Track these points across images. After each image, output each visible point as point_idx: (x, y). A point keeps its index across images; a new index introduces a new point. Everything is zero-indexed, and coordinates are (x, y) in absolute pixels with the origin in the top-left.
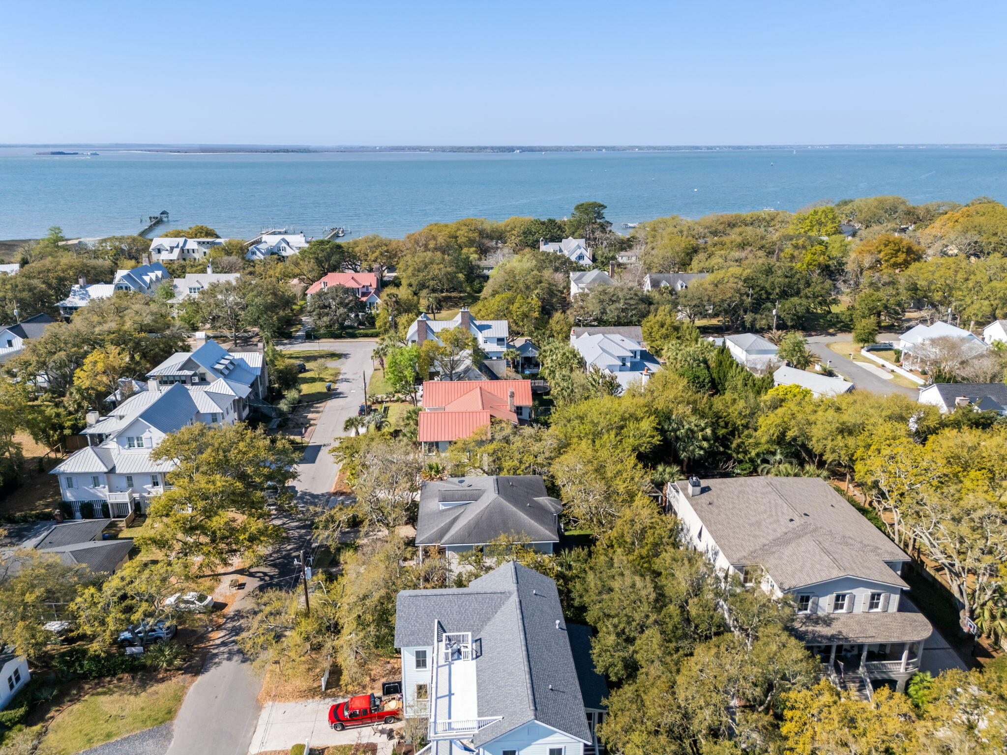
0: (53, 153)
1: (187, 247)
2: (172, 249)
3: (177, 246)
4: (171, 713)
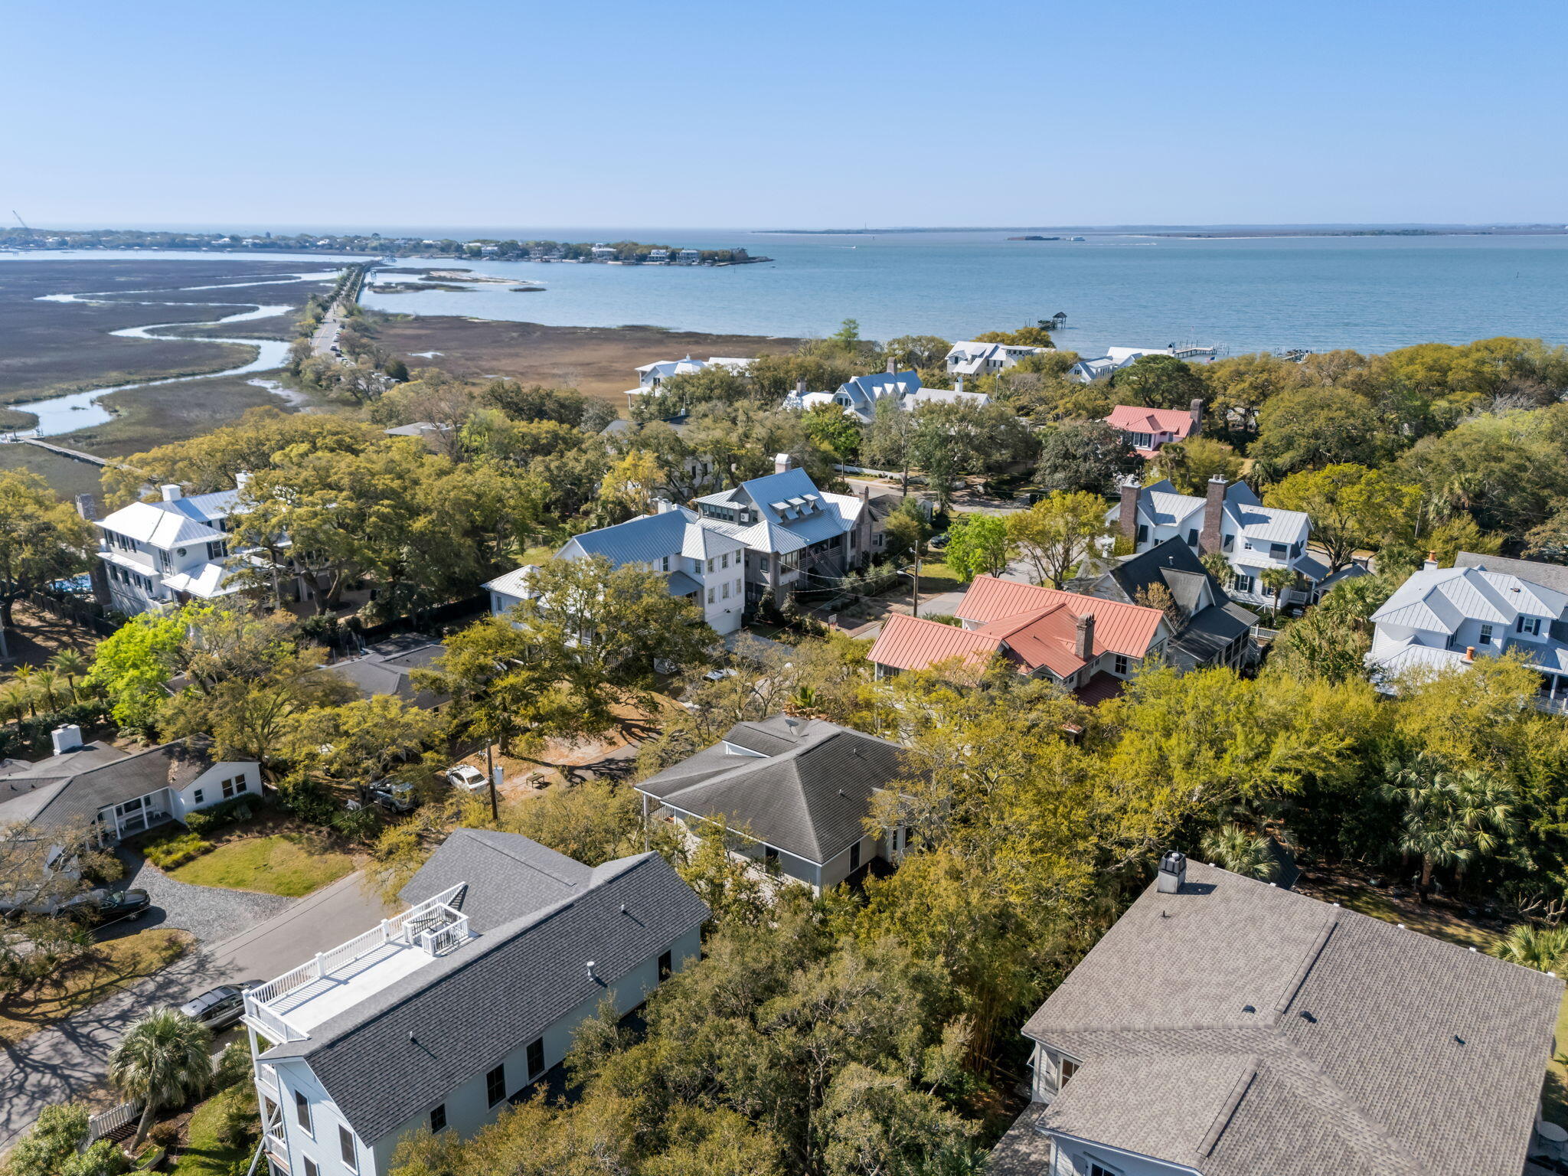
0: (1028, 239)
1: (994, 358)
2: (974, 357)
3: (981, 356)
4: (309, 888)
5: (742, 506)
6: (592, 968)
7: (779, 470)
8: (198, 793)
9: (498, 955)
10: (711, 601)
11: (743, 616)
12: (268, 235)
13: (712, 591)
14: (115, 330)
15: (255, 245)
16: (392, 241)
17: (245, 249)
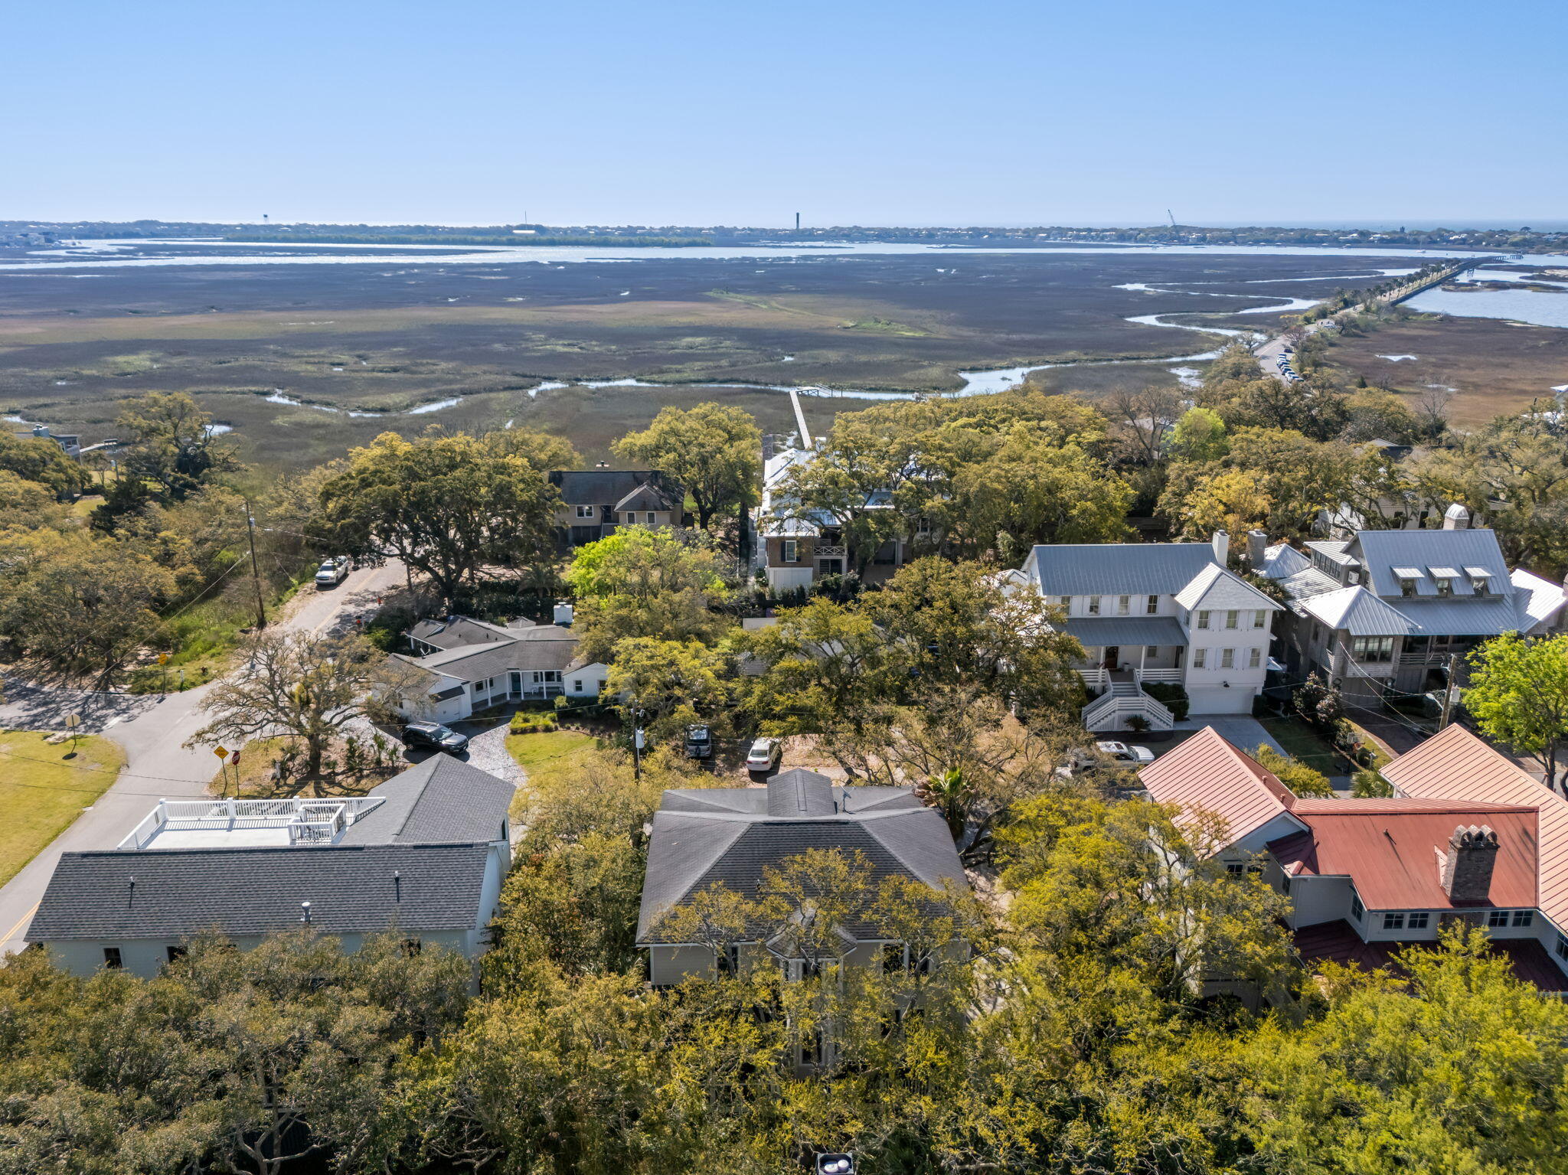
5: (1354, 562)
6: (306, 909)
7: (1449, 526)
8: (579, 683)
9: (261, 856)
10: (1199, 664)
11: (1257, 699)
12: (1403, 229)
13: (1201, 652)
14: (1131, 316)
15: (1381, 240)
16: (1539, 235)
17: (1371, 245)
